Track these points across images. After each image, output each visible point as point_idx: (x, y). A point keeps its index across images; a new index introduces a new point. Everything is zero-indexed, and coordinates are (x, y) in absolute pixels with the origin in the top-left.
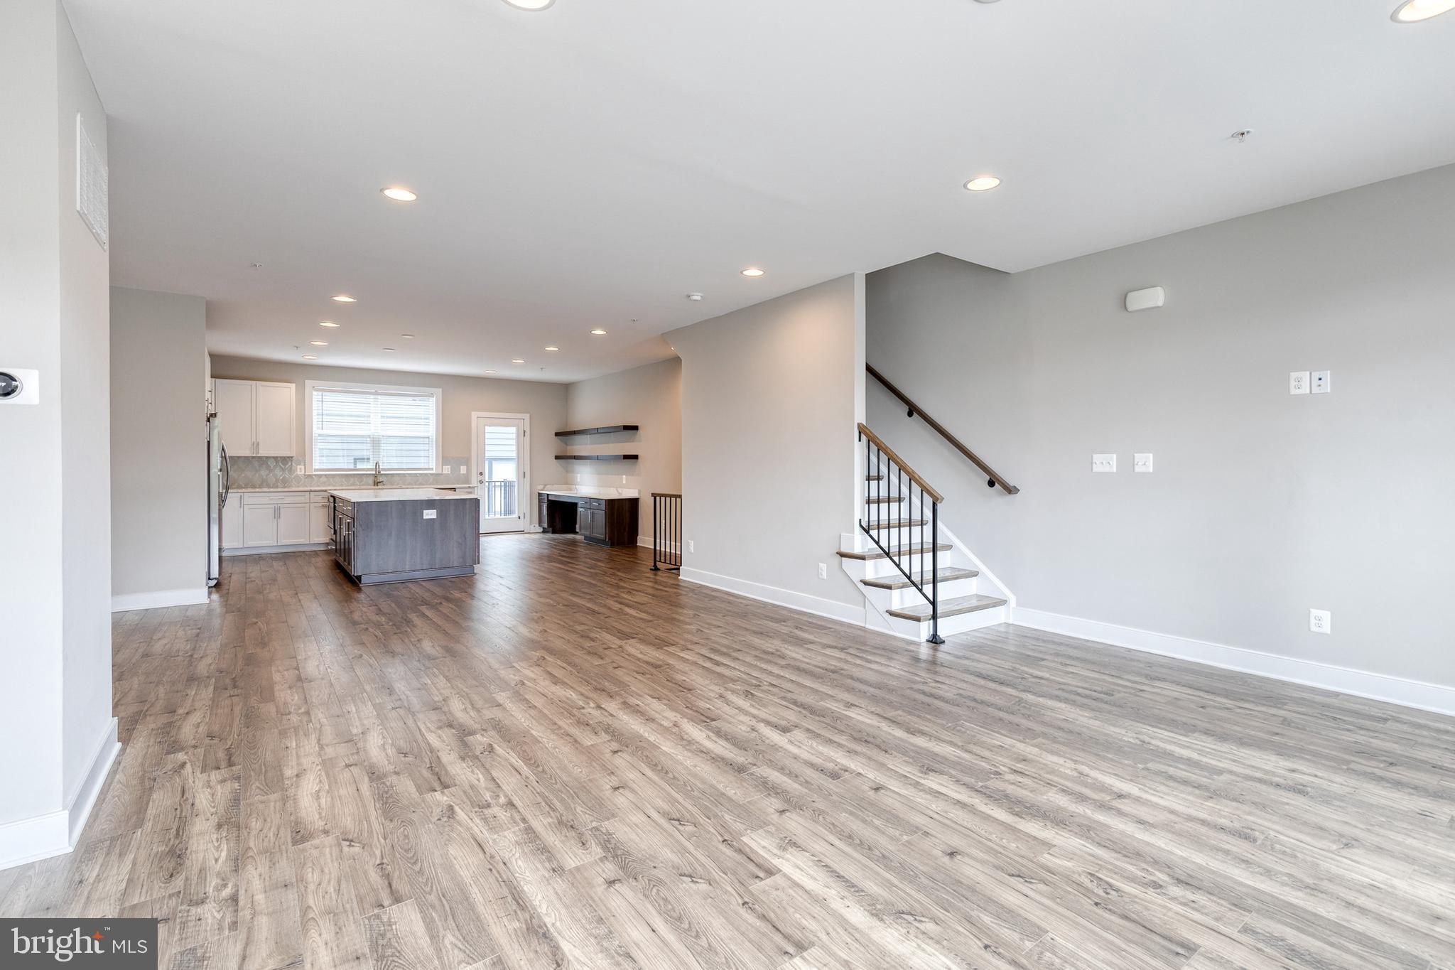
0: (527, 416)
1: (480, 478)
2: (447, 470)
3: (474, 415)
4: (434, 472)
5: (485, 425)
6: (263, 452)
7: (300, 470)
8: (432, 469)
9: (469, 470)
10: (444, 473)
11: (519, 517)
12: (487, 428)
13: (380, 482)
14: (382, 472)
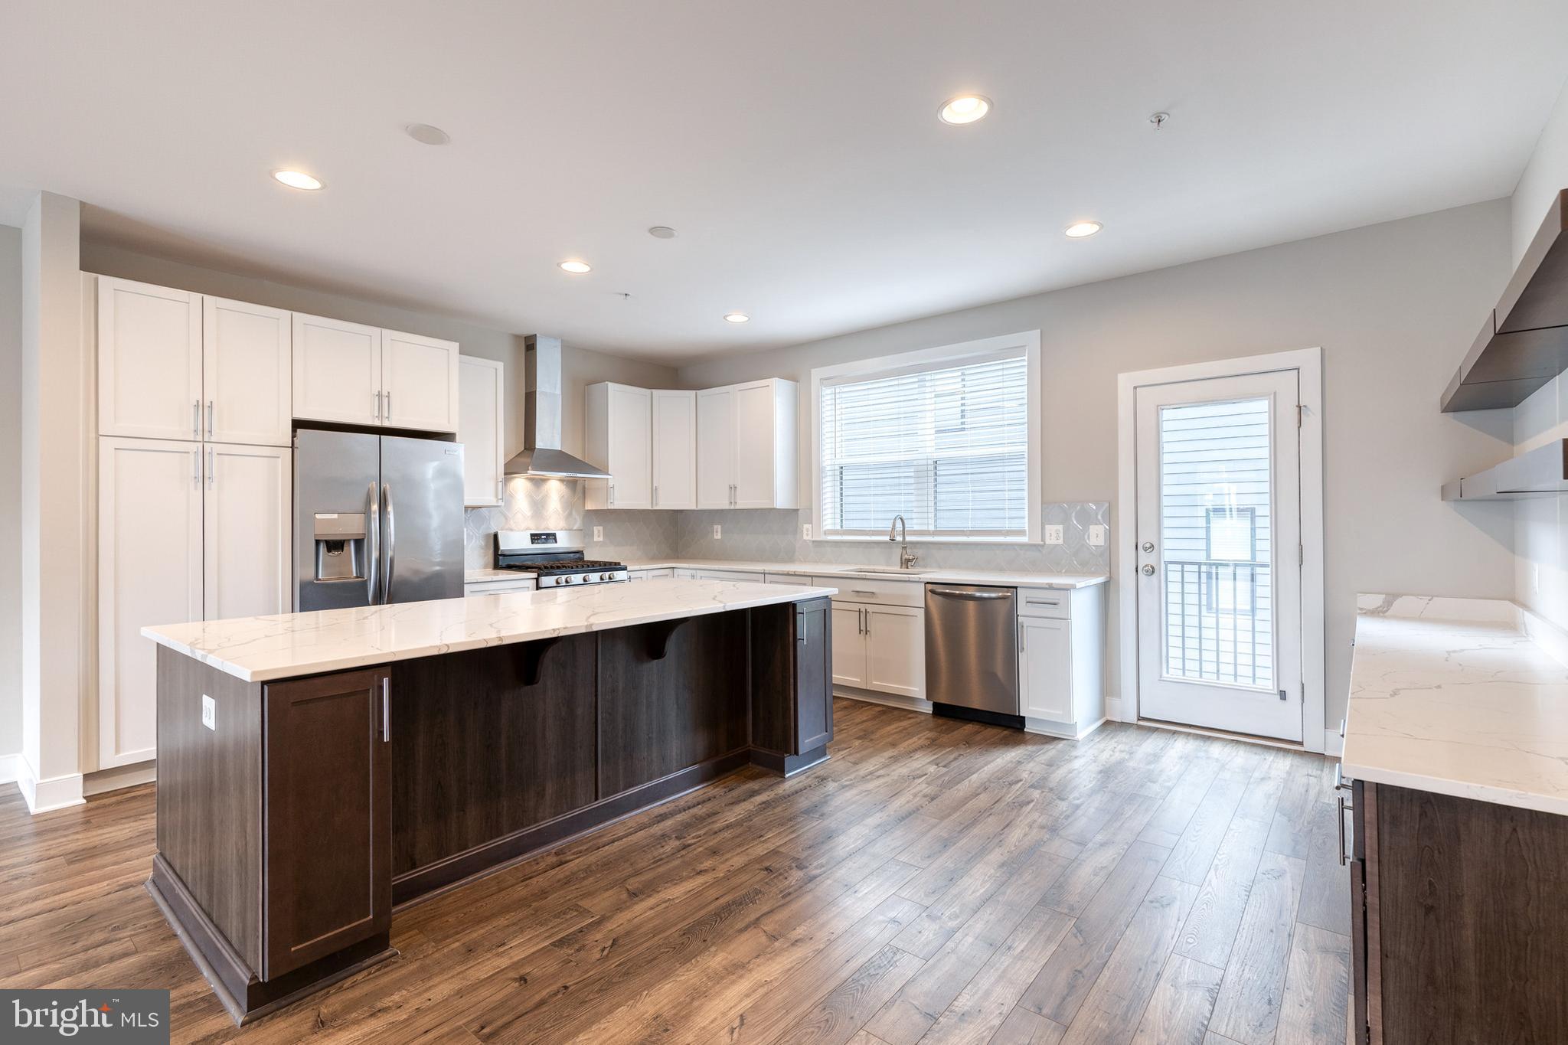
0: (1308, 358)
1: (1145, 559)
2: (1054, 535)
3: (1125, 381)
4: (1024, 539)
5: (1159, 408)
6: (742, 504)
7: (808, 533)
8: (1021, 533)
9: (1111, 536)
10: (1048, 542)
11: (1283, 695)
12: (1167, 414)
13: (909, 560)
14: (908, 538)
